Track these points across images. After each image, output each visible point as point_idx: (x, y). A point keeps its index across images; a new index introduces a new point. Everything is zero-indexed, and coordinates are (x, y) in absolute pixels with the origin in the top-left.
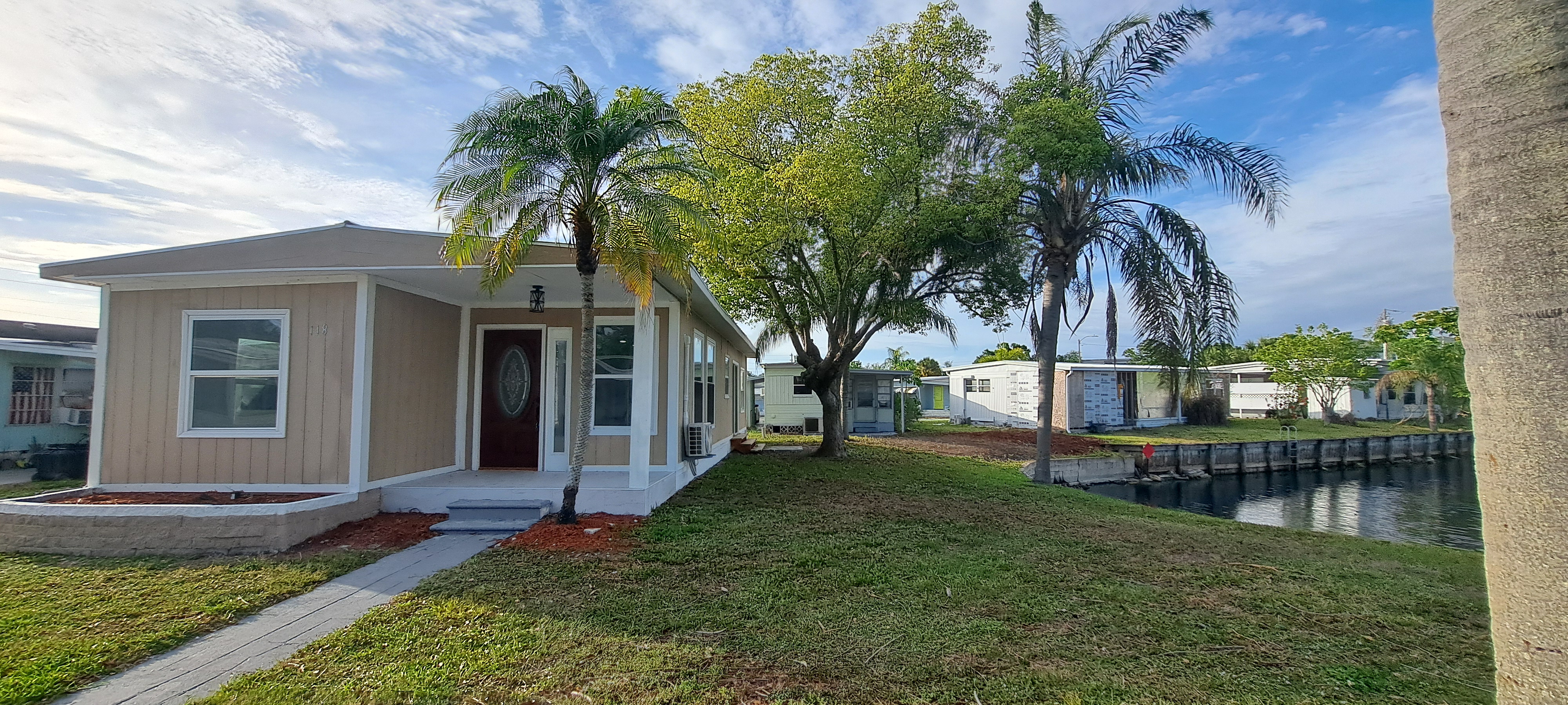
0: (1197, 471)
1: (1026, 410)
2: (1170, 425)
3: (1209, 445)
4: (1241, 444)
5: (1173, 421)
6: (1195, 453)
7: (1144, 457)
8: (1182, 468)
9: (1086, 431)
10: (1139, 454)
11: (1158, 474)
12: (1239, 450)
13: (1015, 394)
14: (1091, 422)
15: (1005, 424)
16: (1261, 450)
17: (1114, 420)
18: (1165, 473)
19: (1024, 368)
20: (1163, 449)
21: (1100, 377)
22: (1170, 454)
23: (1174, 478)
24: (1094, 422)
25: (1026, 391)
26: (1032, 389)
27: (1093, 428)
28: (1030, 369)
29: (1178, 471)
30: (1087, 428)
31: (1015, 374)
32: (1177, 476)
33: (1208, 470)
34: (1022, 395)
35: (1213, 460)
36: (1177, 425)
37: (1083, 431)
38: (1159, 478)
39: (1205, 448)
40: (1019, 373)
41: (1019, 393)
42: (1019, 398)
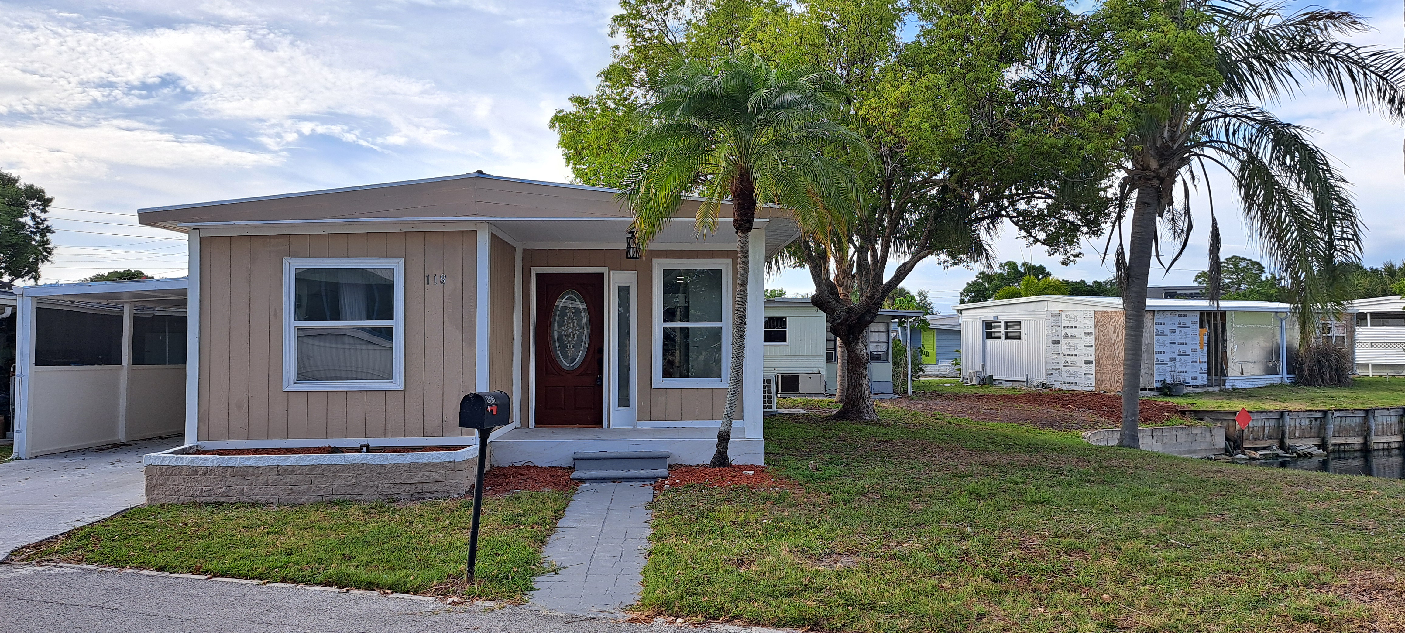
0: (1308, 445)
1: (1073, 365)
2: (1272, 386)
3: (1325, 412)
4: (1367, 411)
5: (1275, 380)
6: (1306, 422)
7: (1238, 427)
8: (1288, 442)
9: (1156, 393)
10: (1231, 423)
11: (1256, 449)
12: (1366, 418)
13: (1058, 342)
14: (1164, 381)
15: (1043, 385)
16: (1397, 419)
17: (1195, 378)
18: (1264, 448)
19: (1071, 307)
20: (1263, 416)
21: (1177, 319)
22: (1272, 423)
23: (1277, 456)
24: (1168, 381)
25: (1073, 337)
26: (1083, 336)
27: (1167, 389)
28: (1079, 307)
29: (1282, 446)
30: (1157, 389)
31: (1058, 315)
32: (1280, 452)
33: (1323, 445)
34: (1067, 343)
35: (1330, 433)
36: (1281, 386)
37: (1152, 393)
38: (1257, 455)
39: (1319, 415)
40: (1063, 314)
41: (1064, 342)
42: (1064, 348)
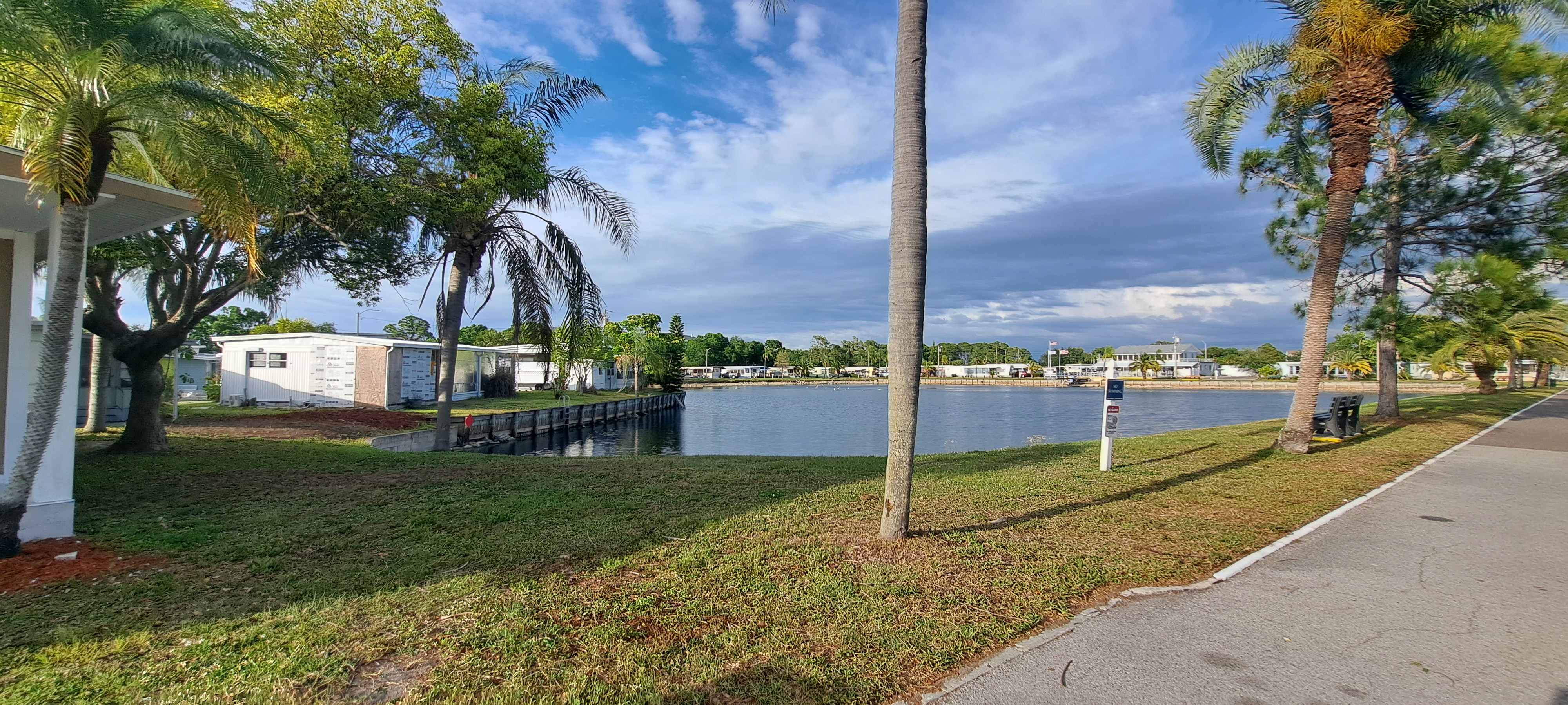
0: (504, 435)
1: (335, 388)
2: (471, 398)
3: (514, 413)
4: (535, 411)
5: (473, 394)
6: (504, 420)
7: (466, 427)
8: (494, 434)
9: (402, 406)
10: (461, 424)
11: (476, 441)
12: (534, 416)
13: (322, 370)
14: (407, 398)
15: (306, 404)
16: (547, 415)
17: (427, 395)
18: (480, 440)
19: (335, 343)
20: (481, 419)
21: (418, 354)
22: (485, 422)
23: (489, 443)
24: (410, 398)
25: (336, 366)
26: (345, 365)
27: (410, 404)
28: (343, 343)
29: (490, 437)
30: (403, 404)
31: (323, 348)
32: (490, 441)
33: (512, 434)
34: (330, 371)
35: (517, 426)
36: (477, 398)
37: (399, 407)
38: (478, 444)
39: (511, 416)
40: (328, 348)
41: (327, 370)
42: (327, 374)
